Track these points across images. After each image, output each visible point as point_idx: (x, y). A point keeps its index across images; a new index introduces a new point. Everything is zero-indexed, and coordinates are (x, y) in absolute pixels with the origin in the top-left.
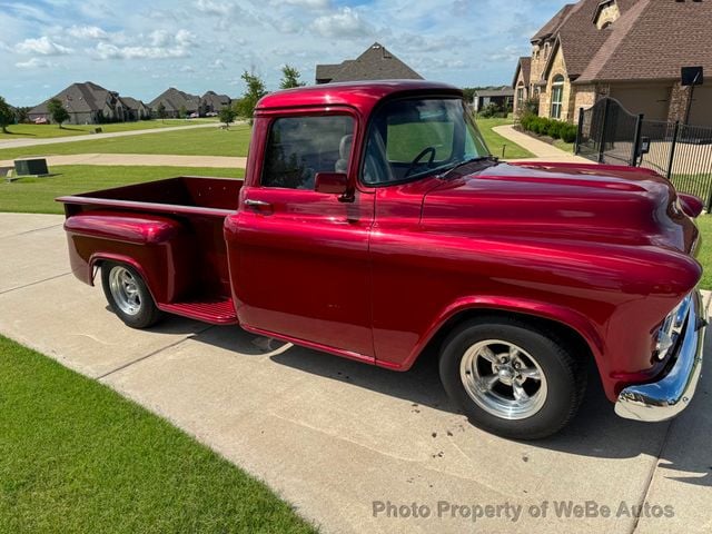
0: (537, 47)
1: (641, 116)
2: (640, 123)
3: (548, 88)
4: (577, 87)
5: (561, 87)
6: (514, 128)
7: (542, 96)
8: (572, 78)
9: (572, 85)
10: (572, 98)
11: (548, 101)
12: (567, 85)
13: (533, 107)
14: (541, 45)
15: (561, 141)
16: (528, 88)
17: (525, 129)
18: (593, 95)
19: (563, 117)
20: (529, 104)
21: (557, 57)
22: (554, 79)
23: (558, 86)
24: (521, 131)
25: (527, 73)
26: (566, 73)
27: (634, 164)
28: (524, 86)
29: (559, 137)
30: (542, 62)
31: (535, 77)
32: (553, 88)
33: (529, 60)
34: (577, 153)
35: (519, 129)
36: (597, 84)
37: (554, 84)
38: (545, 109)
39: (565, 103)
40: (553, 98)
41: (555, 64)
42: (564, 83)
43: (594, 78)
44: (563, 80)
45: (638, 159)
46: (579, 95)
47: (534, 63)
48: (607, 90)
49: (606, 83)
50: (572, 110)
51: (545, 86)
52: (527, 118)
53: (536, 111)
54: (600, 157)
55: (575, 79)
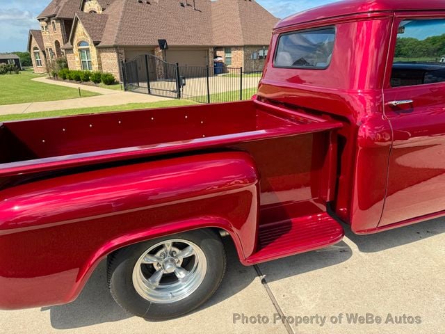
0: (44, 23)
1: (177, 64)
2: (178, 68)
3: (75, 50)
4: (101, 49)
5: (88, 50)
6: (48, 78)
7: (68, 56)
8: (96, 44)
9: (97, 48)
10: (99, 57)
11: (77, 59)
12: (93, 51)
13: (63, 64)
14: (48, 22)
15: (102, 84)
16: (44, 52)
17: (65, 78)
18: (115, 55)
19: (95, 69)
20: (60, 62)
21: (77, 30)
22: (79, 44)
23: (84, 49)
24: (60, 80)
25: (40, 40)
26: (89, 40)
27: (180, 92)
28: (39, 51)
29: (99, 82)
30: (53, 34)
31: (49, 44)
32: (80, 50)
33: (40, 31)
34: (126, 90)
35: (55, 79)
36: (116, 48)
37: (80, 47)
38: (75, 64)
39: (94, 59)
40: (81, 57)
41: (77, 34)
42: (90, 47)
43: (113, 44)
44: (88, 45)
45: (181, 89)
46: (103, 55)
47: (45, 34)
48: (122, 51)
49: (121, 47)
50: (100, 64)
51: (72, 49)
52: (62, 71)
53: (67, 66)
54: (149, 90)
55: (97, 44)
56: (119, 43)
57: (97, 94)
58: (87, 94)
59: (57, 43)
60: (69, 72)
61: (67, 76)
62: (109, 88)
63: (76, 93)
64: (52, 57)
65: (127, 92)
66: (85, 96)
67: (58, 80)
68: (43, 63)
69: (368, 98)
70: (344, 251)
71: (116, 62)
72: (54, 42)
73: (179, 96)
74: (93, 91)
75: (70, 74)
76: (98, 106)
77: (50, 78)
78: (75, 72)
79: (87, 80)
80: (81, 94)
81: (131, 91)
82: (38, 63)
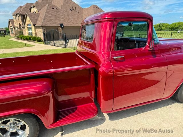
0: (14, 16)
1: (65, 34)
3: (26, 28)
4: (36, 27)
5: (31, 28)
6: (15, 39)
7: (23, 30)
9: (35, 27)
10: (35, 30)
11: (27, 31)
12: (33, 28)
13: (21, 33)
14: (16, 16)
15: (36, 41)
16: (14, 28)
17: (22, 39)
18: (42, 30)
19: (34, 35)
20: (20, 32)
21: (27, 20)
22: (28, 25)
23: (29, 27)
24: (20, 40)
25: (13, 24)
26: (32, 24)
27: (66, 45)
28: (13, 27)
29: (35, 41)
30: (18, 21)
31: (16, 25)
32: (28, 28)
33: (13, 20)
34: (45, 44)
35: (18, 39)
36: (42, 27)
37: (28, 26)
38: (26, 33)
39: (33, 31)
40: (29, 30)
41: (27, 21)
42: (32, 26)
43: (41, 25)
44: (31, 26)
45: (67, 44)
46: (37, 29)
47: (15, 21)
48: (45, 28)
49: (44, 26)
50: (36, 33)
51: (25, 27)
52: (21, 36)
53: (23, 34)
54: (54, 44)
55: (35, 25)
56: (44, 25)
57: (33, 46)
58: (29, 46)
59: (20, 25)
60: (23, 37)
61: (23, 38)
62: (38, 43)
63: (24, 45)
64: (18, 30)
65: (46, 45)
66: (28, 47)
67: (19, 39)
68: (14, 32)
69: (106, 55)
70: (102, 120)
71: (42, 32)
72: (18, 24)
73: (66, 47)
74: (32, 44)
75: (24, 37)
76: (32, 51)
77: (16, 39)
78: (26, 36)
79: (31, 40)
80: (26, 46)
81: (47, 44)
82: (12, 32)
